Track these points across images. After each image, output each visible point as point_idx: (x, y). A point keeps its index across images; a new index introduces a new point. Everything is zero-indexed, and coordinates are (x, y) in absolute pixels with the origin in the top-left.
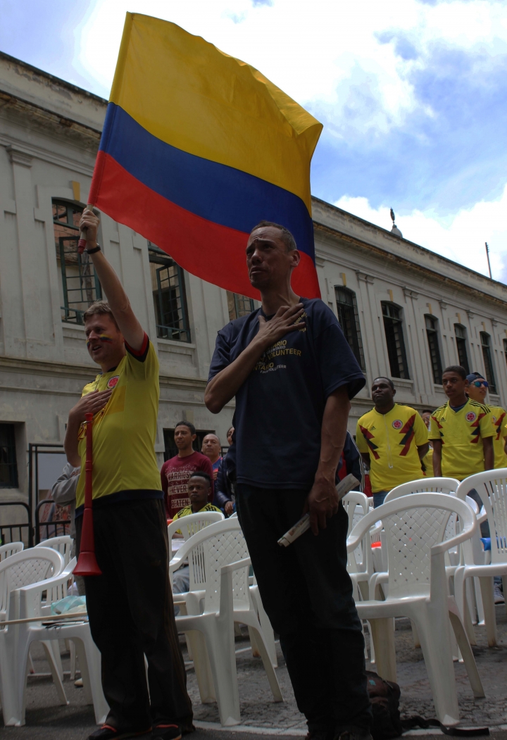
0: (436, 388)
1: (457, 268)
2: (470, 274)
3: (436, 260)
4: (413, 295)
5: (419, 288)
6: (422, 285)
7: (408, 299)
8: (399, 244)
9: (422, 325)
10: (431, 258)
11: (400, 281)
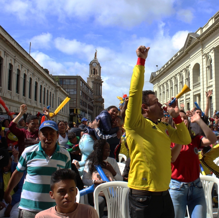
0: (8, 91)
1: (21, 49)
2: (25, 52)
3: (16, 44)
4: (7, 55)
5: (10, 53)
6: (10, 52)
7: (5, 56)
8: (6, 35)
9: (8, 67)
10: (15, 43)
11: (4, 49)
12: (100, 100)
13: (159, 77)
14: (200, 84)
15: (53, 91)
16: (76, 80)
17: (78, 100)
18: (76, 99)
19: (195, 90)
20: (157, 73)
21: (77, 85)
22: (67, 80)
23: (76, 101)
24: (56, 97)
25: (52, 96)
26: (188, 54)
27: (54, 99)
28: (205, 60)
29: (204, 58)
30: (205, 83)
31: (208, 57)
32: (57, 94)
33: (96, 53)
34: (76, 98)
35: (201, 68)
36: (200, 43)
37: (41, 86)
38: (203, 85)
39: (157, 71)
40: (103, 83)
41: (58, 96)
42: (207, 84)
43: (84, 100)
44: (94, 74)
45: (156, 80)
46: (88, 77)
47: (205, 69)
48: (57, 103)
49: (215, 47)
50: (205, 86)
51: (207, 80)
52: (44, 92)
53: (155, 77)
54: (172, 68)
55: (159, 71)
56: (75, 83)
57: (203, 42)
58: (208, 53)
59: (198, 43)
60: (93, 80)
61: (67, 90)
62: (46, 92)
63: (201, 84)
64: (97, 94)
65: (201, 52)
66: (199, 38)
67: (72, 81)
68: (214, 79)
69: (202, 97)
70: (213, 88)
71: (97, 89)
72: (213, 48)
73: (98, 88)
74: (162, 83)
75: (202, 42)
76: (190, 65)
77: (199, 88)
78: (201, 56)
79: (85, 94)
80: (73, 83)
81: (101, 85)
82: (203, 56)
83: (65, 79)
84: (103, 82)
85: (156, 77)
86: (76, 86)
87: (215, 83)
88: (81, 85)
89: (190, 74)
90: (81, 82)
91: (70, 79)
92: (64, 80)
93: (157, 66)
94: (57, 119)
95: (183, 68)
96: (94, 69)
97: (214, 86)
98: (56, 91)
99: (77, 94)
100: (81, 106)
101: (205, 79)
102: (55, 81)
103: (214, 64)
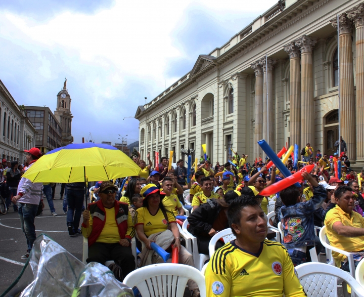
12: (69, 138)
13: (149, 111)
14: (213, 119)
15: (18, 122)
16: (43, 112)
17: (45, 137)
18: (43, 135)
19: (204, 127)
20: (145, 107)
21: (44, 118)
22: (32, 112)
23: (43, 137)
24: (22, 130)
25: (17, 128)
26: (195, 82)
27: (19, 133)
28: (222, 90)
29: (221, 87)
30: (221, 118)
31: (228, 85)
32: (23, 127)
33: (65, 82)
34: (42, 133)
35: (215, 99)
36: (215, 67)
37: (5, 114)
38: (218, 120)
39: (146, 105)
40: (72, 119)
41: (24, 130)
42: (224, 119)
43: (52, 137)
44: (63, 107)
45: (145, 115)
46: (56, 110)
47: (221, 101)
48: (22, 137)
49: (239, 72)
50: (221, 122)
51: (224, 115)
52: (9, 122)
53: (143, 112)
54: (168, 100)
55: (149, 104)
56: (42, 115)
57: (220, 66)
58: (227, 80)
59: (213, 67)
60: (62, 114)
61: (33, 124)
62: (11, 122)
63: (215, 119)
64: (65, 131)
65: (217, 78)
66: (215, 60)
67: (39, 113)
68: (235, 112)
69: (215, 135)
70: (235, 125)
71: (65, 125)
72: (237, 74)
73: (67, 124)
74: (152, 119)
75: (218, 66)
76: (197, 96)
77: (210, 125)
78: (216, 84)
79: (53, 130)
80: (39, 116)
81: (71, 121)
82: (219, 84)
83: (30, 110)
84: (73, 117)
85: (145, 111)
86: (42, 119)
87: (237, 118)
88: (49, 118)
89: (197, 108)
90: (49, 115)
91: (36, 110)
92: (28, 112)
93: (146, 98)
94: (22, 159)
95: (187, 100)
96: (63, 101)
97: (236, 122)
98: (22, 123)
99: (43, 130)
100: (48, 144)
101: (221, 113)
102: (21, 110)
103: (237, 94)
